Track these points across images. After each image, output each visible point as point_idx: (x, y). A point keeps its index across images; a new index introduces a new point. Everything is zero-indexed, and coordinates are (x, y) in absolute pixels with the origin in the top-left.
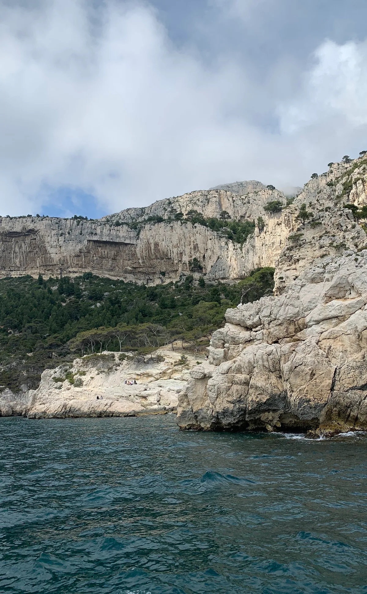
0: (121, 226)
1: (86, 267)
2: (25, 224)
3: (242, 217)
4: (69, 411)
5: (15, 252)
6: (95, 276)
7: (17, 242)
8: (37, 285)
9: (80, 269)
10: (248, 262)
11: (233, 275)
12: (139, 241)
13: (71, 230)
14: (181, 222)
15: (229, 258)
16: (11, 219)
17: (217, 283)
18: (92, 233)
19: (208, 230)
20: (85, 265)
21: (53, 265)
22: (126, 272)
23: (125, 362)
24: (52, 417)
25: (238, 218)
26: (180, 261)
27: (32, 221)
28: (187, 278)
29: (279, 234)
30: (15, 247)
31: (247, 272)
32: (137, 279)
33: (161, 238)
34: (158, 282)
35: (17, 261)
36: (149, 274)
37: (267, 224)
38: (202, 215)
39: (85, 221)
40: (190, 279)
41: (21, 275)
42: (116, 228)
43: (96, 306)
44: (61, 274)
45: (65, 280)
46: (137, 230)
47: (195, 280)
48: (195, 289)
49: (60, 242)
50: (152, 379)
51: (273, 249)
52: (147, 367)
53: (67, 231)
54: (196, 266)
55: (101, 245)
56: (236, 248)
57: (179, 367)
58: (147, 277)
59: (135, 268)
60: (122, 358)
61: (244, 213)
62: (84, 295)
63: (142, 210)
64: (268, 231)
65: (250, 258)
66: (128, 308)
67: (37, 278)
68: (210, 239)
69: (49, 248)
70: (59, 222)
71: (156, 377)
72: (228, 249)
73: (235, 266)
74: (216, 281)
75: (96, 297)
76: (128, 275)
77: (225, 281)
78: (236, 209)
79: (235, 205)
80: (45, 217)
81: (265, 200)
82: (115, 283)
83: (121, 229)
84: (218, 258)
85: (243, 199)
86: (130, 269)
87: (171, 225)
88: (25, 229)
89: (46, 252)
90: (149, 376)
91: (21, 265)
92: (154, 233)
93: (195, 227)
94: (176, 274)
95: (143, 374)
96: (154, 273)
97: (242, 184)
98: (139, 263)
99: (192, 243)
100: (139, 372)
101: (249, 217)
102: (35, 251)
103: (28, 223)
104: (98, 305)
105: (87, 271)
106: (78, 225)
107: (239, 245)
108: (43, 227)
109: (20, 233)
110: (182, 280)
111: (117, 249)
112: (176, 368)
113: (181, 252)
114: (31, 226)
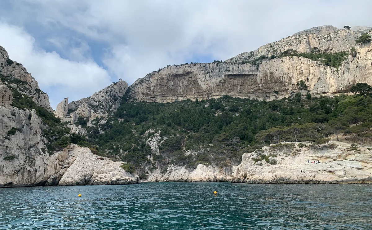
0: (246, 64)
1: (223, 92)
2: (185, 69)
3: (326, 50)
4: (280, 180)
5: (179, 86)
6: (230, 97)
7: (181, 80)
8: (195, 104)
9: (220, 93)
10: (344, 80)
11: (332, 90)
12: (258, 73)
13: (213, 70)
14: (289, 57)
15: (328, 78)
16: (177, 66)
17: (319, 96)
18: (227, 70)
19: (310, 61)
20: (223, 91)
21: (203, 92)
22: (250, 93)
23: (304, 149)
24: (269, 183)
25: (323, 51)
26: (290, 83)
27: (189, 66)
28: (296, 94)
29: (370, 59)
30: (179, 83)
31: (343, 88)
32: (257, 97)
33: (275, 69)
34: (272, 98)
35: (181, 91)
36: (266, 93)
37: (359, 52)
38: (297, 51)
39: (221, 63)
40: (299, 95)
41: (184, 99)
42: (242, 65)
43: (236, 115)
44: (208, 97)
45: (212, 101)
46: (257, 65)
47: (303, 95)
48: (304, 102)
49: (206, 78)
50: (330, 160)
51: (365, 69)
52: (323, 152)
53: (211, 70)
54: (303, 85)
55: (233, 77)
56: (333, 71)
57: (353, 152)
58: (265, 96)
59: (256, 90)
60: (301, 146)
61: (328, 47)
62: (226, 109)
63: (252, 53)
64: (360, 57)
65: (346, 78)
66: (258, 116)
67: (195, 100)
68: (312, 67)
69: (200, 82)
70: (205, 65)
71: (334, 158)
72: (326, 72)
73: (333, 84)
74: (319, 95)
75: (234, 110)
76: (251, 95)
77: (326, 94)
78: (321, 45)
79: (321, 43)
80: (196, 64)
81: (343, 37)
82: (244, 100)
83: (246, 66)
84: (319, 79)
85: (326, 38)
86: (253, 91)
87: (282, 59)
88: (185, 72)
89: (198, 84)
90: (327, 157)
91: (183, 93)
92: (269, 66)
93: (300, 59)
94: (287, 93)
95: (322, 157)
96: (270, 93)
97: (317, 29)
98: (259, 87)
99: (298, 71)
100: (319, 155)
101: (331, 50)
102: (191, 84)
103: (187, 68)
104: (237, 114)
105: (225, 94)
106: (217, 66)
107: (335, 69)
108: (196, 70)
109: (183, 74)
110: (293, 95)
111: (243, 79)
112: (349, 152)
113: (290, 77)
114: (188, 70)
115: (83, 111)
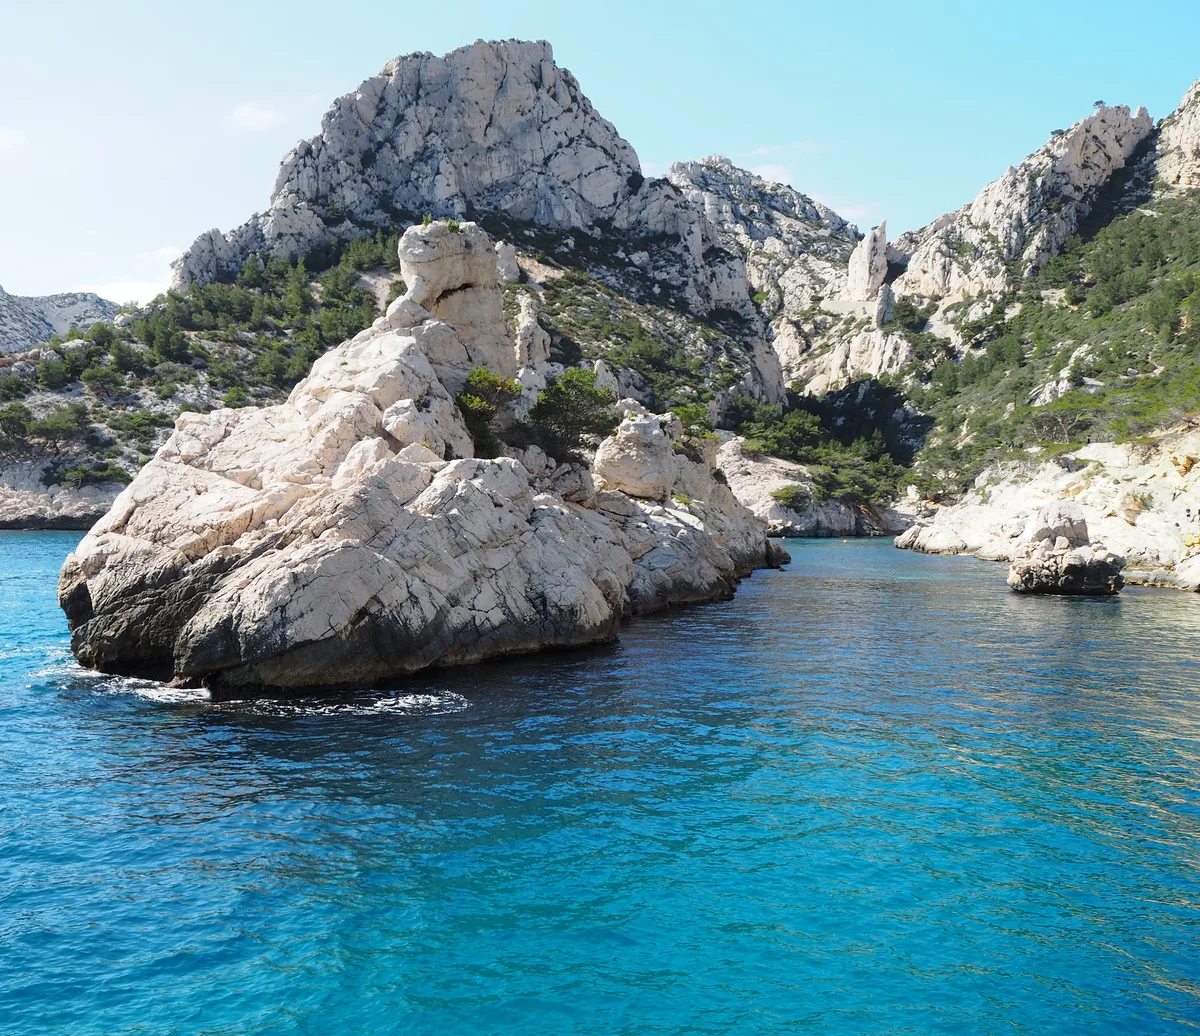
115: (925, 272)
